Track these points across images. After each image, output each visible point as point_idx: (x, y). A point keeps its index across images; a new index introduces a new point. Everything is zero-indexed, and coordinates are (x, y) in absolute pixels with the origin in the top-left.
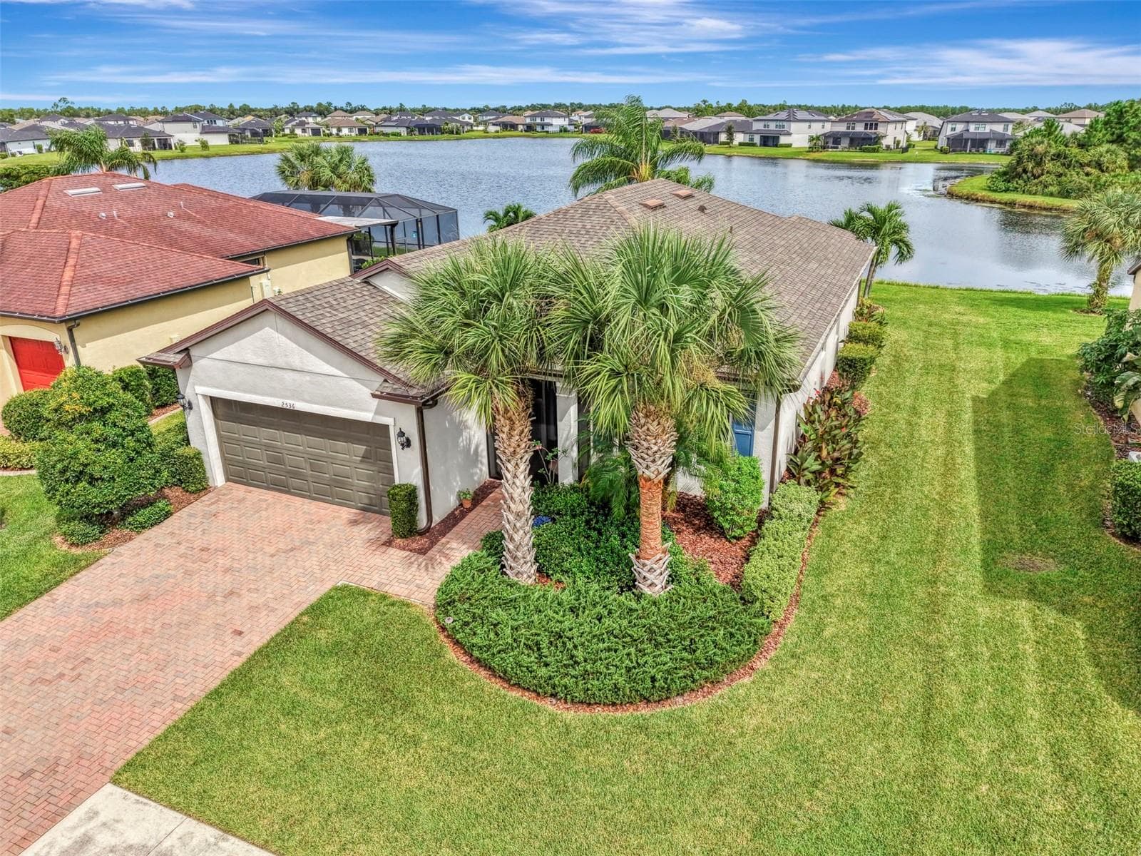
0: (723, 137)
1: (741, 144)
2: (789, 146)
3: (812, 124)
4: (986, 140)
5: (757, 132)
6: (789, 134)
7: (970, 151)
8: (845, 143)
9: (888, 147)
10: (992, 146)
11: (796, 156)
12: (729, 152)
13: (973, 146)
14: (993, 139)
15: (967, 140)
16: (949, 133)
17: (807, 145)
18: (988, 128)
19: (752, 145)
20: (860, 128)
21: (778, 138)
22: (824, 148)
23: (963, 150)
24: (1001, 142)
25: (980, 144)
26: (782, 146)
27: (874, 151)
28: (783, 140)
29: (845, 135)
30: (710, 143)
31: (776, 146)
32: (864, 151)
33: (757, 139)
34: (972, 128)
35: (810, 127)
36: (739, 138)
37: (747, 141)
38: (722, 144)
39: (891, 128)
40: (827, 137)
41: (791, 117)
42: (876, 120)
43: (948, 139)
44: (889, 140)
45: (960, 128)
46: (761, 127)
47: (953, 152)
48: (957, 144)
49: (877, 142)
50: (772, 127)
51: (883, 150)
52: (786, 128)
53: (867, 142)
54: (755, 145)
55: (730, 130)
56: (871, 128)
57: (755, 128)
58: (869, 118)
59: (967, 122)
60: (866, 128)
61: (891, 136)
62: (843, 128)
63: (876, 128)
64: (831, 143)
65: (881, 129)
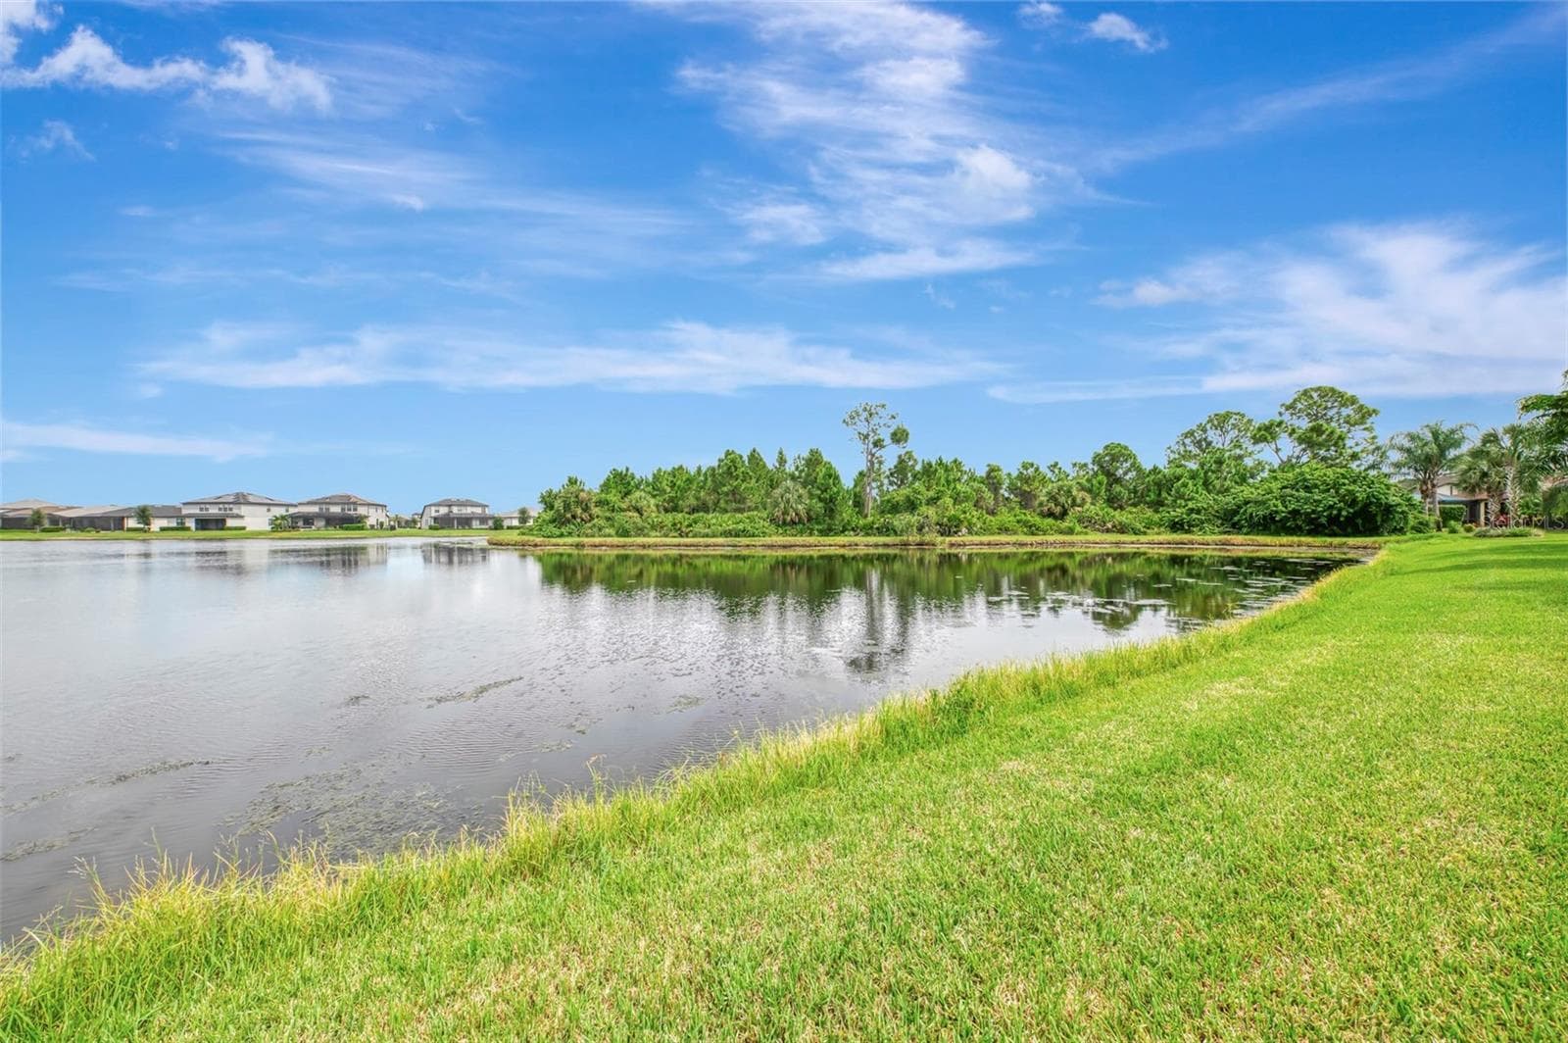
0: (131, 523)
1: (163, 529)
2: (244, 528)
3: (272, 508)
4: (471, 519)
5: (190, 516)
6: (242, 517)
7: (457, 528)
8: (320, 523)
9: (372, 527)
10: (475, 524)
11: (256, 535)
12: (143, 535)
13: (458, 524)
14: (476, 518)
15: (454, 518)
16: (434, 514)
17: (269, 528)
18: (469, 510)
19: (181, 528)
20: (336, 509)
21: (223, 521)
22: (292, 527)
23: (451, 527)
24: (483, 520)
25: (465, 522)
26: (230, 529)
27: (362, 528)
28: (230, 523)
29: (318, 516)
30: (108, 529)
31: (222, 529)
32: (346, 529)
33: (191, 523)
34: (455, 510)
35: (269, 510)
36: (157, 524)
37: (175, 525)
38: (129, 530)
39: (372, 511)
40: (295, 518)
41: (241, 500)
42: (355, 503)
43: (435, 519)
44: (371, 521)
45: (443, 510)
46: (195, 510)
47: (442, 528)
48: (443, 523)
49: (359, 522)
50: (213, 511)
51: (367, 529)
52: (235, 511)
53: (348, 522)
54: (188, 529)
55: (144, 515)
56: (350, 510)
57: (185, 511)
58: (347, 501)
59: (450, 506)
60: (343, 509)
61: (374, 517)
62: (315, 509)
63: (355, 510)
64: (300, 524)
65: (362, 511)
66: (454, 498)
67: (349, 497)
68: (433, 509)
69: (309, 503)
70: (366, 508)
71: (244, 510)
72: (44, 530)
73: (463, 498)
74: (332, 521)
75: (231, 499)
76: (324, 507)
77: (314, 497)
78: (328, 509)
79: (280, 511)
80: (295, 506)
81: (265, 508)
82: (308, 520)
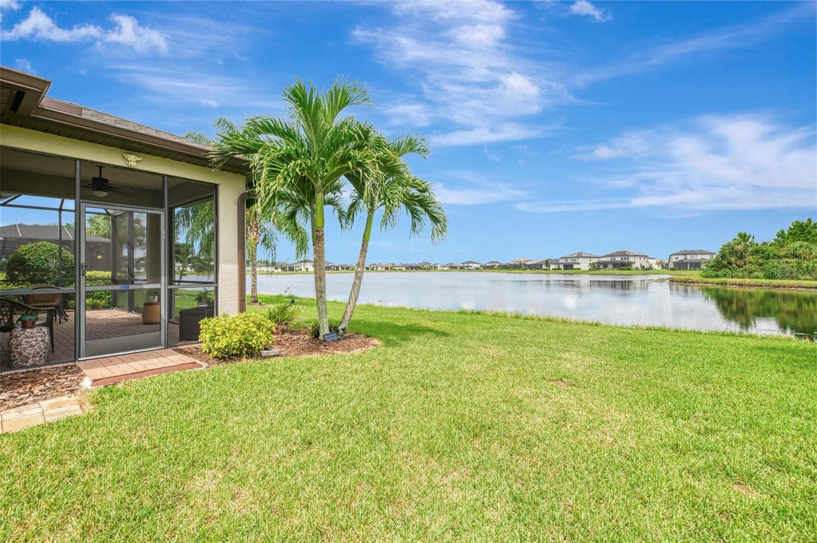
0: (544, 267)
1: (553, 269)
2: (580, 269)
5: (561, 264)
6: (579, 264)
7: (690, 269)
8: (610, 266)
9: (637, 269)
11: (584, 272)
12: (548, 272)
13: (691, 266)
15: (688, 263)
16: (675, 260)
17: (589, 269)
18: (699, 257)
19: (559, 269)
20: (618, 259)
21: (572, 265)
22: (599, 269)
23: (686, 268)
25: (695, 265)
26: (575, 269)
27: (630, 269)
28: (575, 266)
29: (610, 263)
30: (538, 269)
31: (572, 269)
32: (623, 270)
33: (562, 267)
34: (689, 257)
36: (552, 267)
37: (557, 267)
38: (544, 269)
39: (637, 259)
40: (599, 263)
41: (580, 256)
42: (628, 255)
43: (674, 263)
44: (637, 265)
45: (681, 258)
46: (563, 261)
47: (679, 269)
48: (680, 266)
49: (629, 266)
50: (570, 261)
51: (634, 270)
52: (577, 261)
53: (624, 266)
54: (561, 269)
55: (547, 263)
56: (625, 259)
57: (560, 262)
58: (624, 254)
59: (685, 255)
60: (622, 259)
61: (638, 263)
62: (608, 259)
63: (628, 259)
64: (601, 266)
65: (631, 259)
66: (689, 249)
67: (625, 252)
68: (674, 257)
69: (607, 256)
70: (633, 258)
71: (580, 260)
72: (523, 269)
73: (696, 249)
74: (617, 265)
75: (576, 255)
76: (613, 258)
77: (608, 253)
78: (614, 259)
79: (595, 260)
80: (600, 257)
81: (589, 259)
82: (605, 265)
